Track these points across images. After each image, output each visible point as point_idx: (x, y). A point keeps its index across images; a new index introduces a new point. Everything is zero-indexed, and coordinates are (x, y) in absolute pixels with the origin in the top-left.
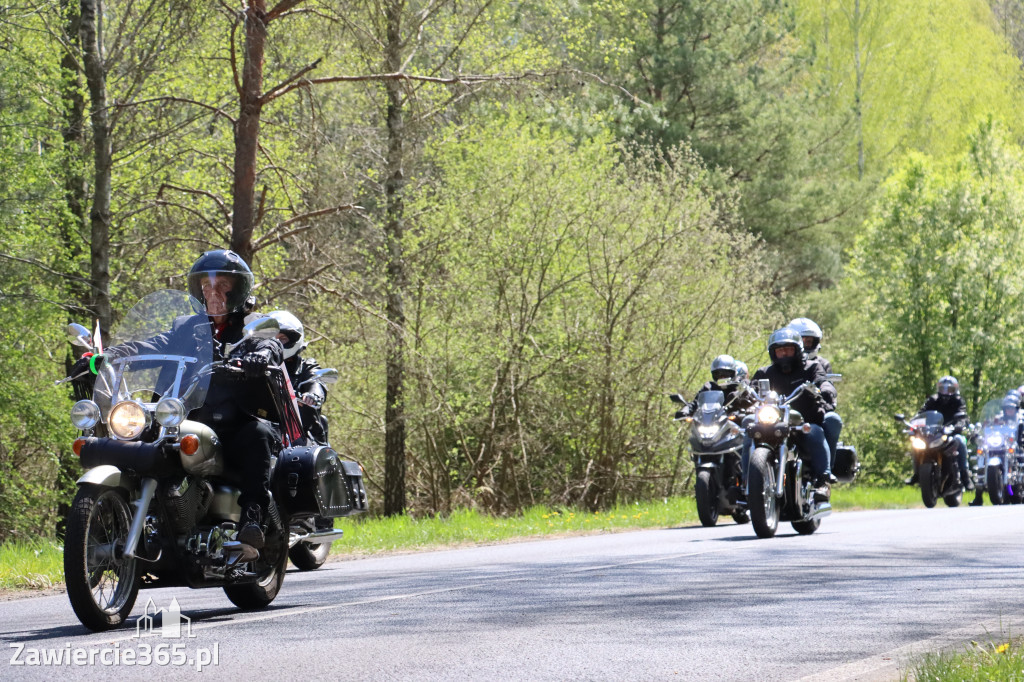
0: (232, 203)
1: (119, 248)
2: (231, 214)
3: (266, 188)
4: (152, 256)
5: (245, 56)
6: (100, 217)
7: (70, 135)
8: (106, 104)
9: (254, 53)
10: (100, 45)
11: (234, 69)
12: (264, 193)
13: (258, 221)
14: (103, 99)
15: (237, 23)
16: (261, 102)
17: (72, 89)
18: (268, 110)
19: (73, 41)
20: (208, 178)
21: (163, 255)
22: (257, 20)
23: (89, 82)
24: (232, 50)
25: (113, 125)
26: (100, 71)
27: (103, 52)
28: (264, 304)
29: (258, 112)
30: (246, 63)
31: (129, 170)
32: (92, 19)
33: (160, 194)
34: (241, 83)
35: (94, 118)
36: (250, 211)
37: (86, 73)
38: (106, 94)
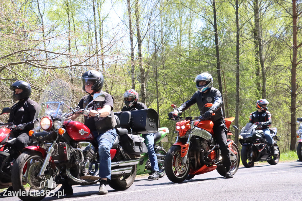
0: (291, 86)
1: (268, 97)
2: (291, 88)
3: (298, 82)
4: (275, 98)
5: (293, 55)
6: (264, 90)
7: (257, 74)
8: (265, 68)
9: (295, 55)
10: (263, 56)
11: (291, 58)
12: (298, 83)
13: (297, 89)
14: (264, 67)
15: (291, 49)
16: (297, 65)
17: (257, 66)
18: (298, 66)
19: (257, 56)
20: (285, 81)
21: (277, 98)
22: (295, 48)
23: (261, 64)
24: (290, 55)
25: (266, 72)
26: (263, 61)
27: (264, 57)
28: (299, 106)
29: (296, 67)
30: (293, 57)
31: (269, 81)
32: (261, 51)
33: (276, 85)
34: (292, 61)
35: (262, 70)
36: (295, 87)
37: (260, 62)
38: (264, 66)
